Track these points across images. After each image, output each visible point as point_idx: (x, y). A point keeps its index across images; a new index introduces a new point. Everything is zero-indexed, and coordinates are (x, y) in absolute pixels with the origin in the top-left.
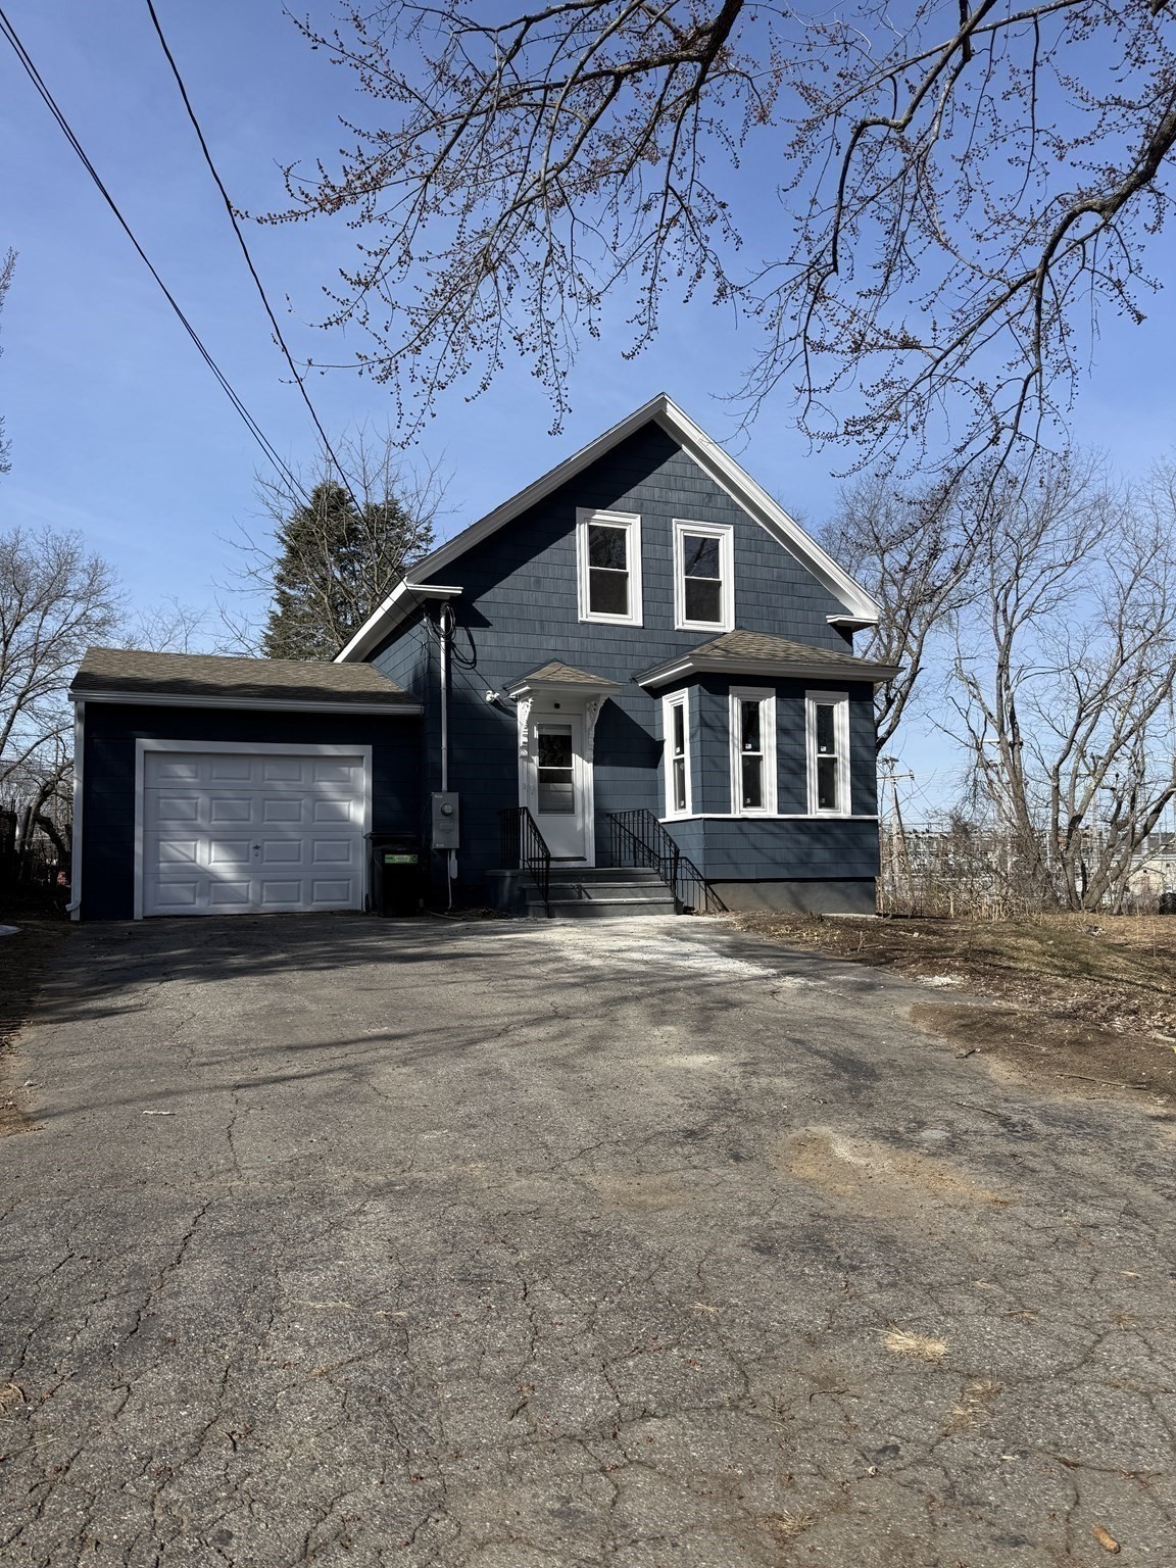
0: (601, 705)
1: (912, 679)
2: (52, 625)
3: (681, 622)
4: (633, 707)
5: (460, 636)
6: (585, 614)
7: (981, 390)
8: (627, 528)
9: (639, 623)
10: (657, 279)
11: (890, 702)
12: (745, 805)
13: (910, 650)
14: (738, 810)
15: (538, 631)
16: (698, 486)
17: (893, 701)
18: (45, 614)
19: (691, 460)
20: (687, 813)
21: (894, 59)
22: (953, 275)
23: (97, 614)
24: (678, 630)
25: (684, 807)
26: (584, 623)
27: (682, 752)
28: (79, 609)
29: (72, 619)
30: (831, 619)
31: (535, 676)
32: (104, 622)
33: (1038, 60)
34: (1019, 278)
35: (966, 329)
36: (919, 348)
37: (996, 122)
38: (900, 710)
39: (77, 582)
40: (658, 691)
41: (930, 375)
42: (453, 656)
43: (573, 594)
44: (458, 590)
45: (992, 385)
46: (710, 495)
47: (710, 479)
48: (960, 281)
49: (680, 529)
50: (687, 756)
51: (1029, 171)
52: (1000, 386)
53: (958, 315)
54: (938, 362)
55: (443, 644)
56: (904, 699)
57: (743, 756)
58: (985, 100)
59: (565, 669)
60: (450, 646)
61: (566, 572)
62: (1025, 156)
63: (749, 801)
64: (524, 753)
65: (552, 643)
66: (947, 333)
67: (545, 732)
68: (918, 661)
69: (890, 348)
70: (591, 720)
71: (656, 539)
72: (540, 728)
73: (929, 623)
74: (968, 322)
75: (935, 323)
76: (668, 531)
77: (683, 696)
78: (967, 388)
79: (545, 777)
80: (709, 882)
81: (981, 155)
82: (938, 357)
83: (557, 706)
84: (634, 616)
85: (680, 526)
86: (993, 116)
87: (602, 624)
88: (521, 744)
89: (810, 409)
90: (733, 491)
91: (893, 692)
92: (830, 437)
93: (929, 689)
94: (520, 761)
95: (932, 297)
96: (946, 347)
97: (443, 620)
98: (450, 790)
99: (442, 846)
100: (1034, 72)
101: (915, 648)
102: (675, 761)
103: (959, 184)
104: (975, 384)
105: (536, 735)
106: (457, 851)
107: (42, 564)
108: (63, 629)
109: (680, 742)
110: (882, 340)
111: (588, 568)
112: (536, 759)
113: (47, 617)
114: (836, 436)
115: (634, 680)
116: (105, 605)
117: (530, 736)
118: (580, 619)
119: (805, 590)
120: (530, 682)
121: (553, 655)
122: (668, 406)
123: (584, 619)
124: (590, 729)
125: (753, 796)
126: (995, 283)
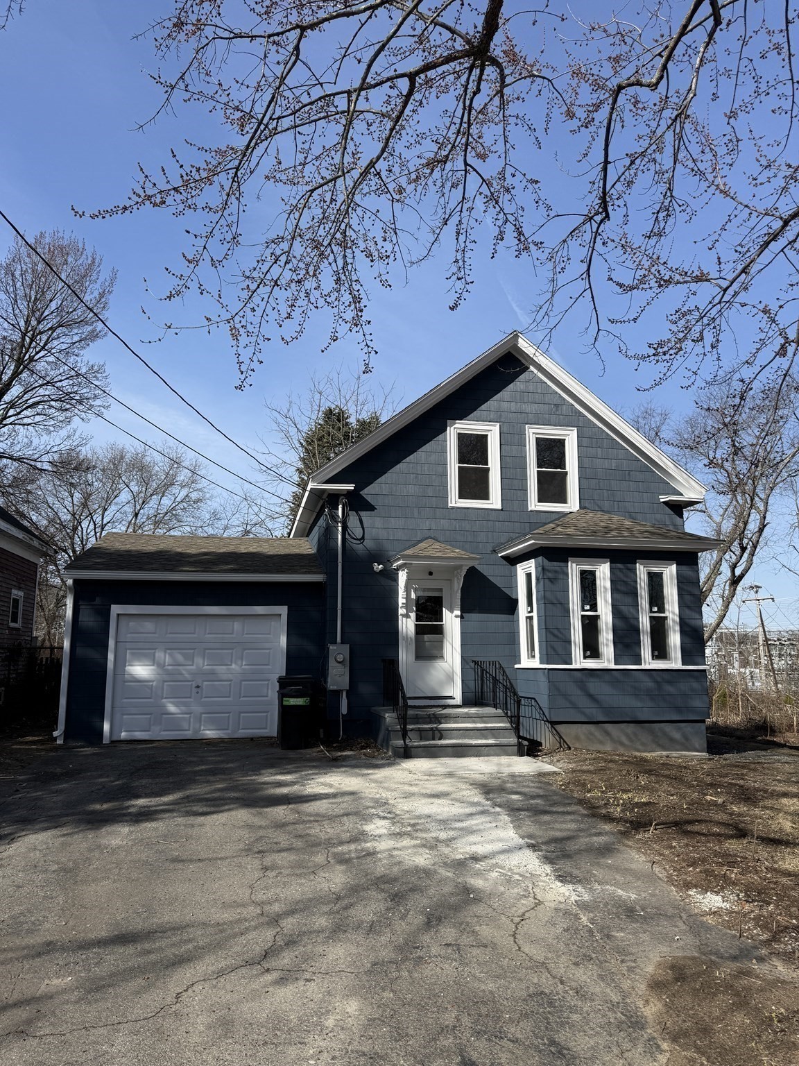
0: (464, 573)
1: (761, 530)
2: (167, 502)
3: (534, 504)
4: (493, 573)
5: (353, 521)
6: (454, 500)
7: (765, 311)
8: (489, 434)
9: (499, 506)
10: (468, 241)
11: (743, 549)
12: (585, 657)
13: (757, 509)
14: (579, 661)
15: (416, 515)
16: (547, 398)
17: (746, 548)
18: (163, 496)
19: (541, 380)
20: (535, 663)
21: (660, 39)
22: (733, 216)
23: (194, 496)
24: (531, 511)
25: (534, 657)
26: (453, 508)
27: (531, 611)
28: (184, 493)
29: (179, 499)
30: (663, 498)
31: (409, 552)
32: (198, 500)
33: (790, 18)
34: (790, 212)
35: (749, 260)
36: (707, 280)
37: (757, 79)
38: (752, 554)
39: (183, 476)
40: (514, 560)
41: (720, 302)
42: (347, 536)
43: (444, 486)
44: (351, 487)
45: (774, 307)
46: (557, 406)
47: (556, 393)
48: (739, 220)
49: (533, 433)
50: (535, 614)
51: (792, 117)
52: (781, 307)
53: (739, 249)
54: (725, 290)
55: (340, 528)
56: (755, 547)
57: (582, 616)
58: (744, 62)
59: (437, 545)
60: (345, 528)
61: (440, 469)
62: (787, 105)
63: (588, 653)
64: (401, 611)
65: (427, 524)
66: (732, 265)
67: (420, 594)
68: (765, 517)
69: (686, 282)
70: (458, 584)
71: (512, 440)
72: (416, 591)
73: (772, 489)
74: (748, 254)
75: (719, 258)
76: (522, 434)
77: (530, 566)
78: (755, 311)
79: (420, 630)
80: (553, 723)
81: (747, 110)
82: (725, 287)
83: (431, 574)
84: (495, 501)
85: (532, 431)
86: (753, 74)
87: (468, 508)
88: (400, 605)
89: (599, 338)
90: (576, 402)
91: (745, 541)
92: (644, 358)
93: (775, 538)
94: (400, 617)
95: (716, 237)
96: (731, 277)
97: (340, 509)
98: (342, 642)
99: (335, 688)
100: (787, 30)
101: (762, 508)
102: (527, 618)
103: (728, 137)
104: (761, 307)
105: (413, 596)
106: (348, 692)
107: (160, 464)
108: (174, 505)
109: (530, 603)
110: (677, 277)
111: (457, 465)
112: (413, 615)
113: (164, 498)
114: (649, 356)
115: (494, 551)
116: (199, 490)
117: (408, 597)
118: (450, 505)
119: (640, 476)
120: (404, 557)
121: (428, 534)
122: (520, 340)
123: (453, 505)
124: (457, 591)
125: (592, 649)
126: (768, 219)
